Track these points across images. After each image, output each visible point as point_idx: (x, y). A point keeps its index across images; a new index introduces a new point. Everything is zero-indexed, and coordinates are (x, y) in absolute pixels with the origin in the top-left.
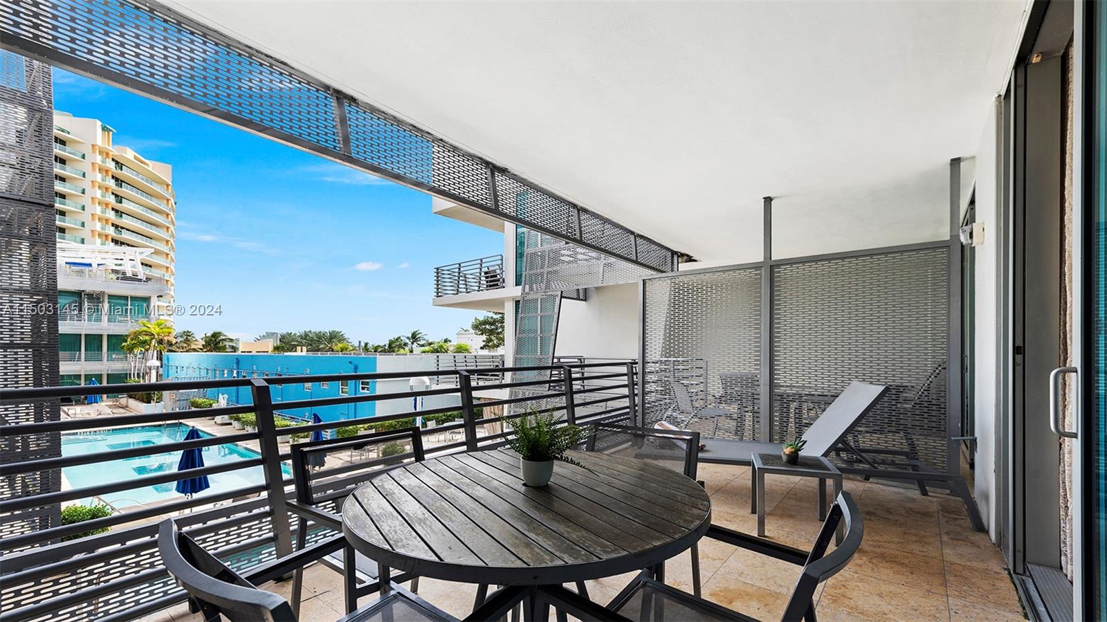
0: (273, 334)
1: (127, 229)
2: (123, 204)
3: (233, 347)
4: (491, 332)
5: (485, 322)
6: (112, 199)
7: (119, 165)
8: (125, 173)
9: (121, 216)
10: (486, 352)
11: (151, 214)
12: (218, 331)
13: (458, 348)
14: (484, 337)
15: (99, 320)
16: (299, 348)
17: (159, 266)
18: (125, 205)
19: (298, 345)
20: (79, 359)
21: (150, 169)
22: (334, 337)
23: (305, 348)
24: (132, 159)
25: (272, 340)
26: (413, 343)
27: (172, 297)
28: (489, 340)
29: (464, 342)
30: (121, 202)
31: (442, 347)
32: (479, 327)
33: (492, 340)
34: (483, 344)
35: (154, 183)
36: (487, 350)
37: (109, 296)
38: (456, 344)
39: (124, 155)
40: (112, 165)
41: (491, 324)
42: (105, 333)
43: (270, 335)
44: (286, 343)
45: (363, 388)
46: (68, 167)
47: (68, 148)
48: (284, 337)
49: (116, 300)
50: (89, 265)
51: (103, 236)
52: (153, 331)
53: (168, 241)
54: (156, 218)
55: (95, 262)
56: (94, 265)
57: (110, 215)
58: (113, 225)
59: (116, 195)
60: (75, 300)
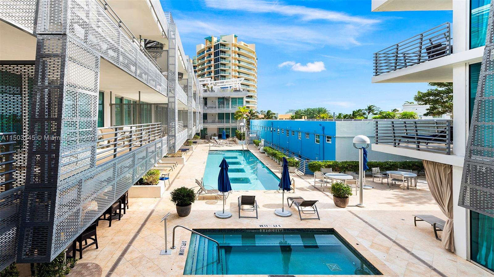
0: (292, 110)
1: (242, 73)
2: (241, 64)
3: (275, 117)
4: (435, 102)
5: (429, 94)
6: (237, 62)
7: (239, 48)
8: (242, 51)
9: (240, 68)
10: (430, 118)
11: (249, 65)
12: (270, 110)
13: (403, 115)
14: (428, 106)
15: (228, 107)
16: (303, 117)
17: (252, 85)
18: (242, 64)
19: (303, 115)
20: (224, 122)
21: (248, 48)
22: (320, 111)
23: (306, 117)
24: (243, 45)
25: (291, 113)
26: (369, 113)
27: (256, 97)
28: (434, 108)
29: (409, 110)
30: (240, 63)
31: (390, 115)
32: (421, 98)
33: (436, 108)
34: (426, 112)
35: (250, 53)
36: (431, 116)
37: (232, 98)
38: (402, 112)
39: (241, 44)
40: (237, 49)
41: (436, 95)
42: (231, 112)
43: (291, 111)
44: (298, 115)
45: (328, 141)
46: (226, 54)
47: (226, 47)
48: (297, 112)
49: (234, 100)
50: (228, 87)
51: (235, 77)
52: (242, 111)
53: (254, 75)
54: (250, 66)
55: (229, 86)
56: (229, 87)
57: (237, 68)
58: (238, 72)
59: (239, 61)
60: (223, 101)
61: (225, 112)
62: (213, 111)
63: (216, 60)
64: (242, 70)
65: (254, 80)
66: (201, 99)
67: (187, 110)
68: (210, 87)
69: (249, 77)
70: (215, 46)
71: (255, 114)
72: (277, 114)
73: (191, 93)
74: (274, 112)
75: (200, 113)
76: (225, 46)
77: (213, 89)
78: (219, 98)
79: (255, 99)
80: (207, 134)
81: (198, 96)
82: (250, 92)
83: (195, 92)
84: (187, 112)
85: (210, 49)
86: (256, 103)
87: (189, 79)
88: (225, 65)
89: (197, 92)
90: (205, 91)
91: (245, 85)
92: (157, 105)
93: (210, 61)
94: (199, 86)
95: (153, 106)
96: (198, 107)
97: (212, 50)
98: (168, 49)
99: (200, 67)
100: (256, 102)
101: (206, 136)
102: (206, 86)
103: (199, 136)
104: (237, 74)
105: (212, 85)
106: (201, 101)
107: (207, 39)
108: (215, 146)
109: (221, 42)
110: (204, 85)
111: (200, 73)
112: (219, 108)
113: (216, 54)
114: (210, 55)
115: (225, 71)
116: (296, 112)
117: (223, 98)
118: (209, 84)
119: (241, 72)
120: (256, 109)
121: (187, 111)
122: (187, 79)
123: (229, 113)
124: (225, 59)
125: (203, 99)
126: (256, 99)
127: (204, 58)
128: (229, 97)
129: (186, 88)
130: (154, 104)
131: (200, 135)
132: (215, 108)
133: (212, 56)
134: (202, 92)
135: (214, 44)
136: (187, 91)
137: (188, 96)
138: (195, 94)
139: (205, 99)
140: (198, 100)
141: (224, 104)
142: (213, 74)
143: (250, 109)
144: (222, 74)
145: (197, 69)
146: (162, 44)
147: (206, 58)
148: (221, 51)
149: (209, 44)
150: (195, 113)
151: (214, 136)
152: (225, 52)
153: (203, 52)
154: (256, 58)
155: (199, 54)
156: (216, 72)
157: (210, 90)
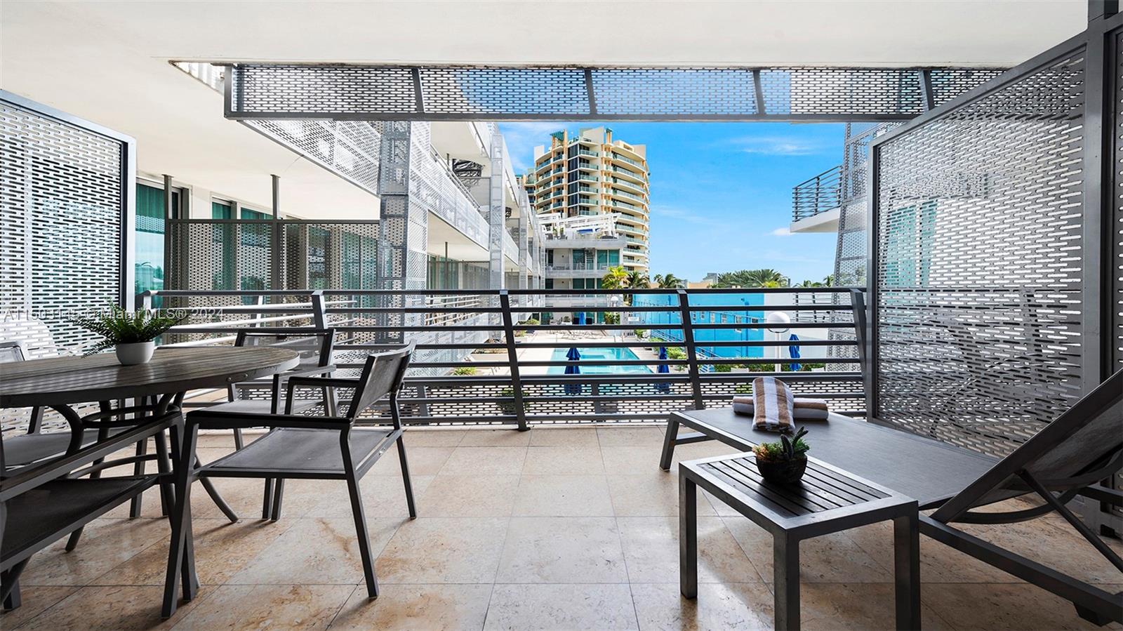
0: (713, 274)
1: (620, 201)
2: (618, 183)
6: (611, 181)
7: (615, 154)
8: (619, 160)
9: (616, 192)
11: (633, 186)
12: (671, 273)
15: (592, 268)
17: (638, 225)
18: (620, 183)
20: (583, 297)
21: (633, 152)
24: (622, 147)
25: (712, 280)
27: (646, 248)
30: (616, 182)
35: (635, 162)
37: (598, 251)
39: (618, 146)
40: (611, 156)
42: (596, 277)
43: (710, 276)
46: (590, 165)
47: (590, 152)
48: (724, 277)
49: (602, 253)
50: (591, 230)
51: (607, 209)
52: (615, 274)
53: (643, 205)
54: (637, 189)
55: (594, 228)
56: (594, 230)
57: (611, 192)
58: (612, 199)
59: (614, 178)
60: (582, 255)
61: (585, 277)
62: (564, 274)
63: (572, 177)
64: (620, 195)
65: (643, 215)
66: (541, 253)
67: (518, 273)
68: (559, 231)
69: (633, 209)
70: (569, 149)
71: (644, 281)
72: (686, 281)
73: (525, 242)
74: (678, 278)
75: (540, 278)
76: (588, 149)
77: (564, 234)
78: (575, 251)
79: (644, 253)
80: (553, 318)
81: (536, 249)
82: (634, 239)
83: (531, 240)
84: (518, 276)
85: (559, 154)
86: (647, 260)
87: (521, 220)
88: (588, 186)
89: (536, 240)
90: (550, 237)
91: (626, 225)
92: (466, 264)
93: (559, 179)
94: (539, 227)
95: (460, 266)
96: (537, 268)
97: (565, 157)
98: (490, 176)
99: (541, 190)
100: (646, 258)
101: (551, 321)
102: (552, 227)
103: (538, 320)
104: (611, 204)
105: (563, 226)
106: (543, 256)
107: (554, 135)
108: (567, 338)
109: (581, 141)
110: (548, 226)
111: (541, 200)
112: (575, 268)
113: (572, 165)
114: (560, 167)
115: (588, 197)
116: (721, 277)
117: (583, 251)
118: (558, 224)
119: (617, 201)
120: (646, 271)
121: (516, 274)
122: (519, 219)
123: (594, 279)
124: (588, 174)
125: (546, 251)
126: (647, 251)
127: (548, 171)
128: (594, 248)
129: (516, 232)
130: (463, 262)
131: (540, 319)
132: (568, 269)
133: (565, 169)
134: (544, 238)
135: (567, 145)
136: (519, 239)
137: (519, 247)
138: (531, 243)
139: (550, 252)
140: (536, 255)
141: (584, 262)
142: (564, 204)
143: (635, 271)
144: (582, 204)
145: (535, 193)
146: (480, 166)
147: (552, 172)
148: (580, 158)
149: (558, 146)
150: (531, 279)
151: (565, 321)
152: (588, 162)
153: (547, 160)
154: (646, 173)
155: (539, 163)
156: (572, 200)
157: (559, 235)
